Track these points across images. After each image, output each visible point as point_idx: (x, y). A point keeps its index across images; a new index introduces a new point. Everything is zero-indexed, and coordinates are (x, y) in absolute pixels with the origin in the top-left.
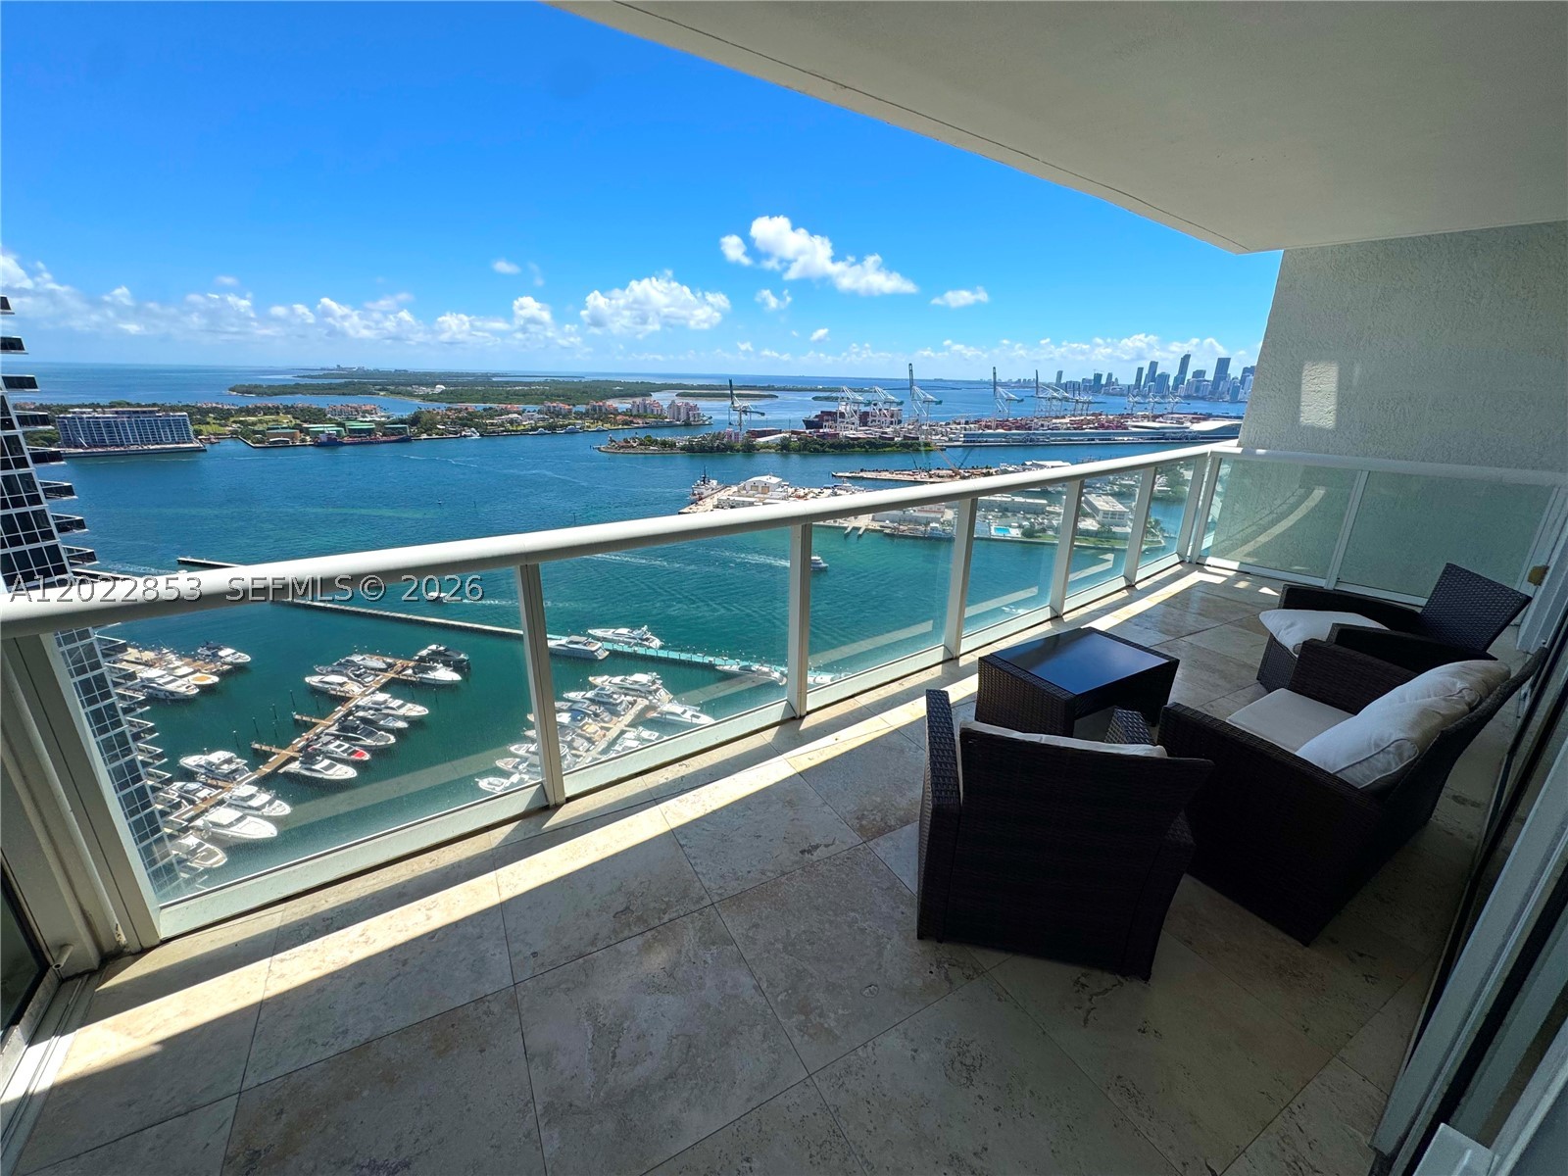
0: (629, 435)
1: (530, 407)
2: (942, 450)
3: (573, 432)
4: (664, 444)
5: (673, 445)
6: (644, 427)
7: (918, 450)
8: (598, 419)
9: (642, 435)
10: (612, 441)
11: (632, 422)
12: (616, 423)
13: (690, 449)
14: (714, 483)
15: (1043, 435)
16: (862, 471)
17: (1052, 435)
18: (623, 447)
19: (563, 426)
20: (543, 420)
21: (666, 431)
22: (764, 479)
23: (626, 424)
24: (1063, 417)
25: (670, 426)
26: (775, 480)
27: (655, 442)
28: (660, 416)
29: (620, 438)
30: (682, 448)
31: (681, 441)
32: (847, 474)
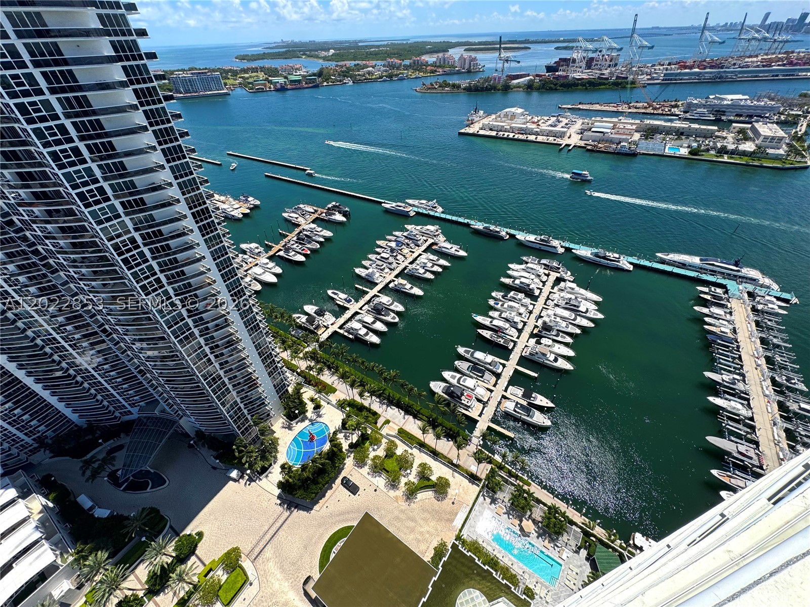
0: (433, 80)
1: (379, 63)
2: (644, 87)
3: (402, 79)
4: (454, 86)
5: (458, 87)
6: (443, 75)
7: (625, 88)
8: (416, 70)
9: (441, 80)
10: (424, 84)
11: (436, 71)
12: (425, 72)
13: (469, 89)
14: (482, 112)
15: (732, 72)
16: (580, 104)
17: (740, 72)
18: (429, 89)
19: (397, 75)
20: (386, 71)
21: (456, 77)
22: (513, 110)
23: (433, 73)
24: (757, 56)
25: (459, 73)
26: (520, 111)
27: (448, 85)
28: (453, 66)
29: (428, 82)
30: (465, 89)
31: (464, 83)
32: (569, 106)
